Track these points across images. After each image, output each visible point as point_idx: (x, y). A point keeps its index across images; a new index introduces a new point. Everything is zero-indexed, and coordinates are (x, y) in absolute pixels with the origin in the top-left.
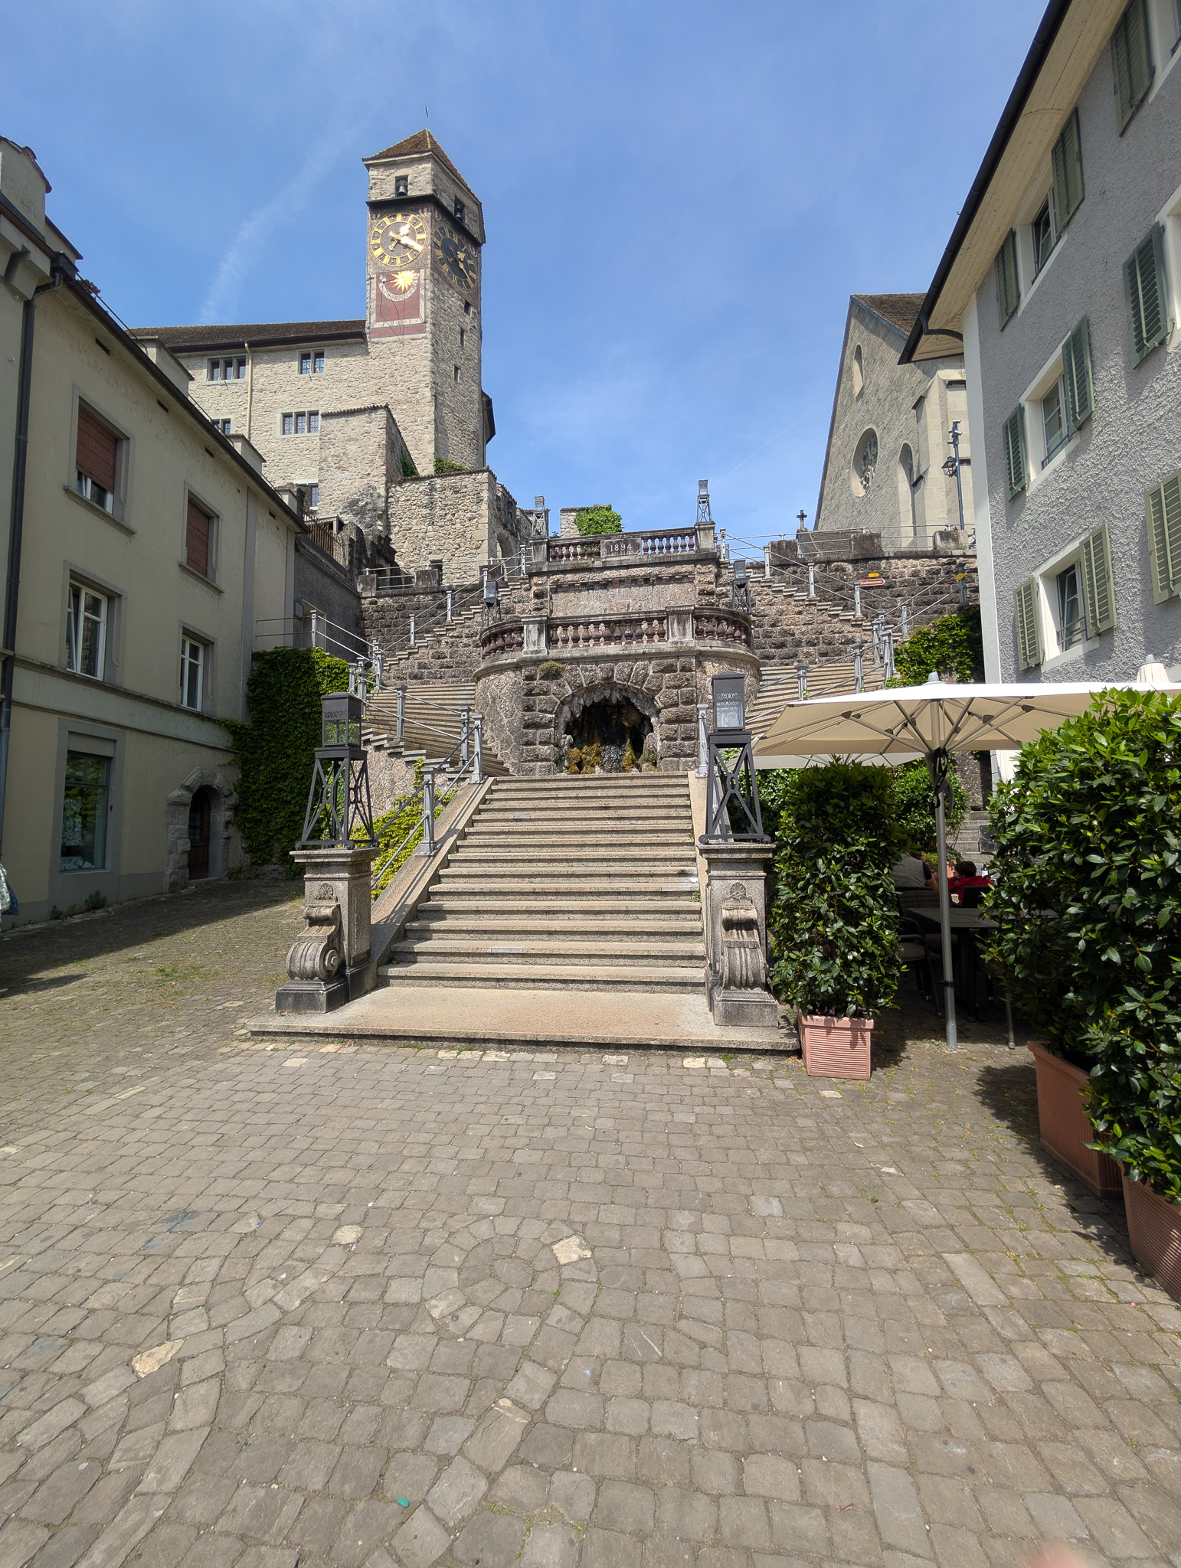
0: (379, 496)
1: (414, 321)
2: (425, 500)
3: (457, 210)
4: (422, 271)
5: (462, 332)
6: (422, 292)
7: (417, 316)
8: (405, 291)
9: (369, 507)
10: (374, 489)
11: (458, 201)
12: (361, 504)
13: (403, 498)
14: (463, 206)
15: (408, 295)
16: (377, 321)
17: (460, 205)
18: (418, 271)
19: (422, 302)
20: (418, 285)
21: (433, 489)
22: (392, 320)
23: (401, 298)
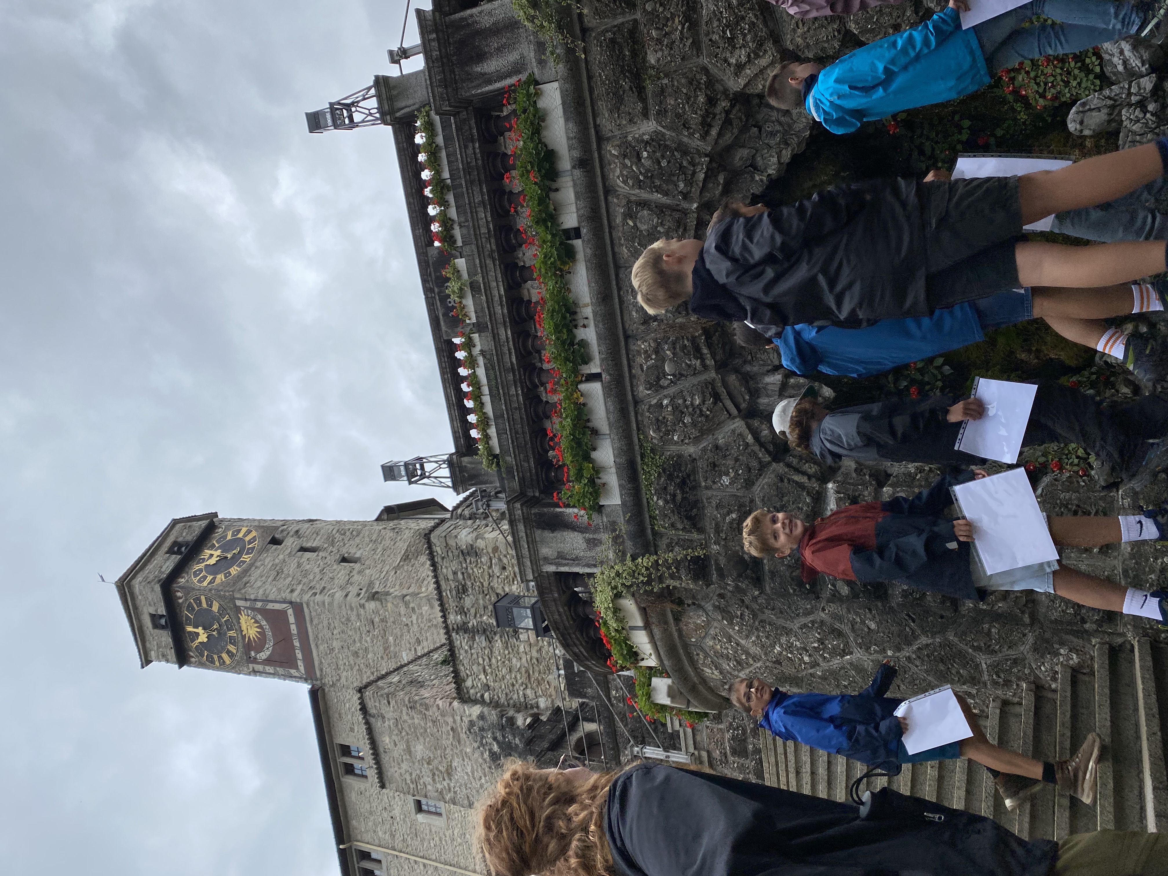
0: (482, 717)
1: (292, 619)
2: (481, 641)
3: (179, 552)
4: (239, 603)
5: (303, 549)
6: (259, 605)
7: (284, 613)
8: (260, 627)
9: (499, 735)
10: (472, 724)
11: (171, 551)
12: (496, 748)
13: (482, 676)
14: (175, 543)
15: (264, 623)
16: (297, 668)
17: (175, 548)
18: (238, 610)
19: (270, 606)
20: (253, 609)
21: (463, 628)
22: (293, 648)
23: (269, 634)
